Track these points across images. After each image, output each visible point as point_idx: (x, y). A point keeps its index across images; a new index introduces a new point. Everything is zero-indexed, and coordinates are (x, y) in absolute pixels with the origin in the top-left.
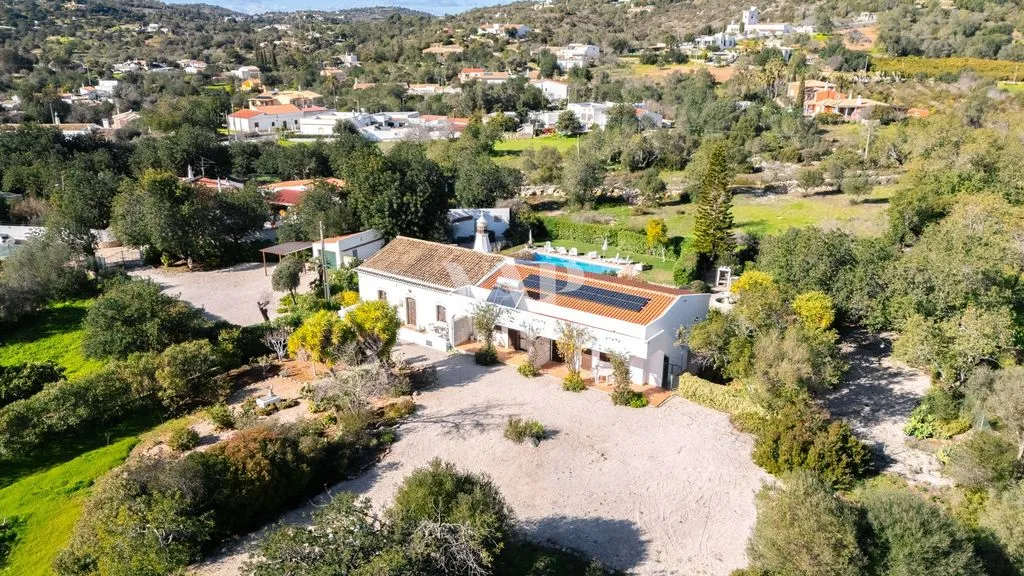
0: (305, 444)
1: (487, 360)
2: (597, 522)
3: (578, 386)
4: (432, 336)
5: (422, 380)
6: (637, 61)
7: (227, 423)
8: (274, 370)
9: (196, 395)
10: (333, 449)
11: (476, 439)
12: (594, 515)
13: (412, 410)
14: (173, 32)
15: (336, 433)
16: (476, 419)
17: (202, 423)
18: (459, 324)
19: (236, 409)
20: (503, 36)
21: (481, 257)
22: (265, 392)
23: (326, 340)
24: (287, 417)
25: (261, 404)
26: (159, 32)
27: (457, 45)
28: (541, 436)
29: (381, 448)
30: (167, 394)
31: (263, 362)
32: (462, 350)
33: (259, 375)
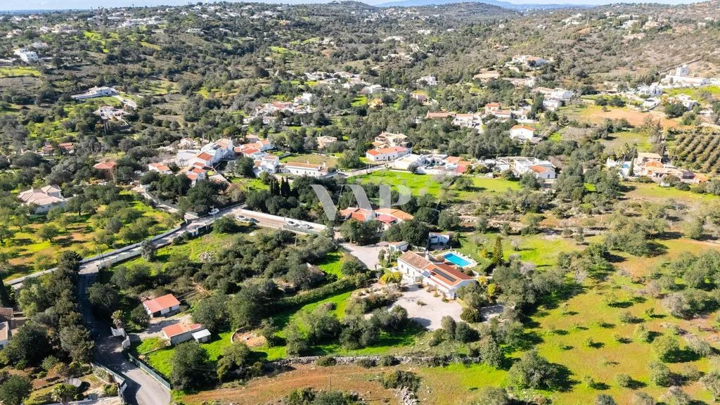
0: (381, 299)
1: (421, 287)
2: (424, 319)
3: (437, 296)
4: (411, 278)
5: (405, 289)
6: (593, 102)
7: (368, 292)
8: (377, 281)
9: (362, 285)
10: (386, 300)
11: (411, 303)
12: (417, 316)
13: (401, 295)
14: (337, 45)
15: (387, 297)
16: (412, 299)
17: (363, 291)
18: (416, 278)
19: (369, 289)
20: (526, 65)
21: (426, 261)
22: (375, 286)
23: (387, 280)
24: (378, 292)
25: (374, 289)
26: (329, 45)
27: (496, 71)
28: (423, 304)
29: (394, 302)
30: (357, 285)
31: (374, 279)
32: (417, 283)
33: (373, 282)
